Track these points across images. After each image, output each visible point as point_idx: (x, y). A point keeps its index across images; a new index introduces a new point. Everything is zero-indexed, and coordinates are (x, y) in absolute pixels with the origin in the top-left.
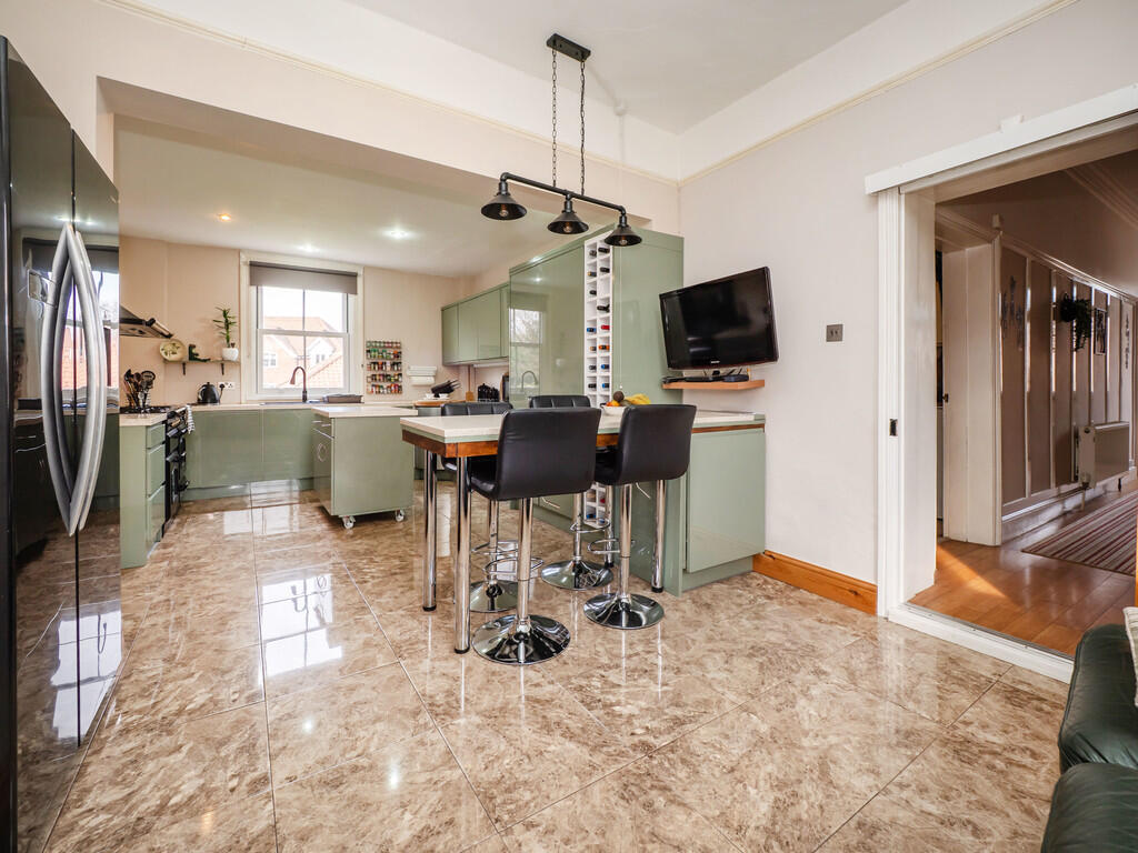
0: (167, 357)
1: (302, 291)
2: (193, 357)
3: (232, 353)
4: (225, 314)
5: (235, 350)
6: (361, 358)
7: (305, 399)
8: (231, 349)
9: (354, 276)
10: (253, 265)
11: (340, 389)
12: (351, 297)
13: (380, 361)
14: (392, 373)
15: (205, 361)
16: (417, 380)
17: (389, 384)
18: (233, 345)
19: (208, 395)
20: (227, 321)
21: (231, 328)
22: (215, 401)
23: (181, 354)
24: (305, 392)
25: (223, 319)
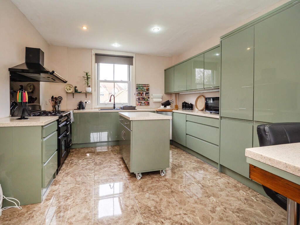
0: (68, 91)
1: (113, 64)
2: (76, 91)
3: (89, 90)
4: (87, 74)
5: (90, 88)
6: (134, 91)
7: (114, 108)
8: (89, 88)
9: (132, 58)
10: (96, 55)
11: (126, 103)
12: (131, 66)
13: (141, 92)
14: (146, 97)
15: (80, 92)
16: (155, 100)
17: (144, 102)
18: (90, 86)
19: (81, 106)
20: (87, 77)
21: (89, 80)
22: (83, 108)
23: (72, 90)
24: (114, 105)
25: (86, 76)
